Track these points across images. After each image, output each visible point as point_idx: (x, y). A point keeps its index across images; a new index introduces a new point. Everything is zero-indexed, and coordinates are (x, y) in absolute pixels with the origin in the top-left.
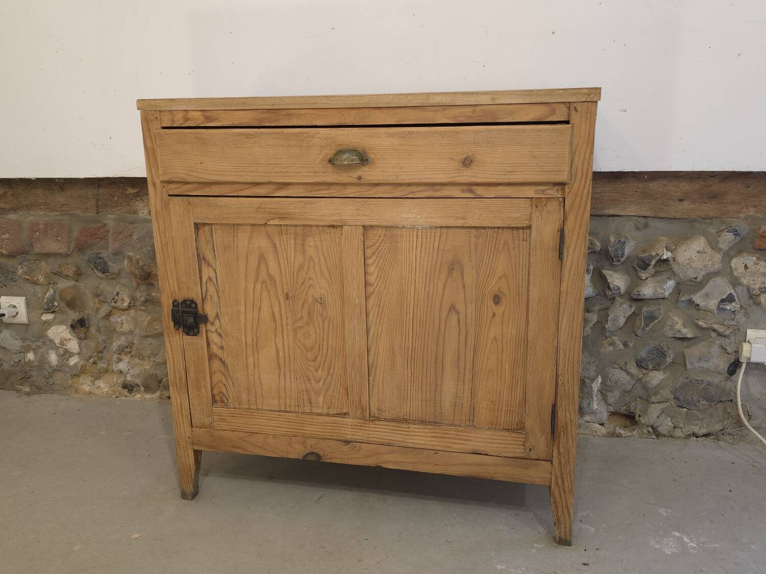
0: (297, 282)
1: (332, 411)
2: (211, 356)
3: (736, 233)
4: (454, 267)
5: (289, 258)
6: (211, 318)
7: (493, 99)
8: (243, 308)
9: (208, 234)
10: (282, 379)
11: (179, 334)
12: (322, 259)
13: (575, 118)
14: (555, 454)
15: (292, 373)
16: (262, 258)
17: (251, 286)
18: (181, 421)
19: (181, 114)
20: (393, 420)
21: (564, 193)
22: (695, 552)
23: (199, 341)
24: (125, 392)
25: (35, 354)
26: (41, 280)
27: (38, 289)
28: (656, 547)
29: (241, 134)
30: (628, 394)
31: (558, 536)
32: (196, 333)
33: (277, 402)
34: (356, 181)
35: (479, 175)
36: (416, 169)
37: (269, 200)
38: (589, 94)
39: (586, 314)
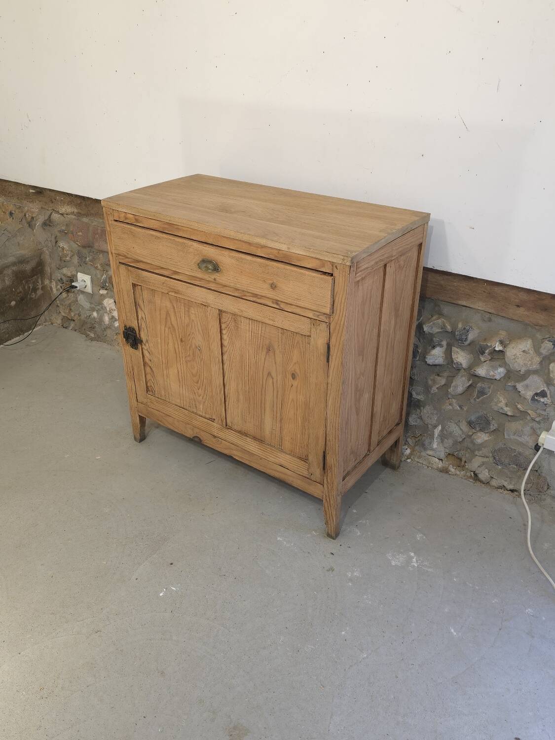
0: (186, 333)
1: (207, 416)
2: (145, 364)
3: (554, 344)
4: (270, 349)
5: (181, 318)
6: (144, 342)
7: (289, 248)
8: (159, 340)
9: (140, 290)
11: (128, 346)
12: (199, 323)
13: (336, 274)
14: (325, 482)
15: (186, 387)
16: (168, 314)
17: (163, 328)
18: (132, 398)
19: (123, 215)
20: (240, 432)
21: (330, 320)
22: (411, 569)
23: (138, 353)
25: (98, 313)
26: (99, 267)
27: (98, 273)
28: (389, 558)
29: (152, 235)
30: (459, 444)
31: (327, 531)
32: (136, 348)
33: (179, 401)
34: (213, 281)
35: (280, 296)
36: (245, 283)
37: (169, 279)
38: (343, 260)
39: (436, 377)
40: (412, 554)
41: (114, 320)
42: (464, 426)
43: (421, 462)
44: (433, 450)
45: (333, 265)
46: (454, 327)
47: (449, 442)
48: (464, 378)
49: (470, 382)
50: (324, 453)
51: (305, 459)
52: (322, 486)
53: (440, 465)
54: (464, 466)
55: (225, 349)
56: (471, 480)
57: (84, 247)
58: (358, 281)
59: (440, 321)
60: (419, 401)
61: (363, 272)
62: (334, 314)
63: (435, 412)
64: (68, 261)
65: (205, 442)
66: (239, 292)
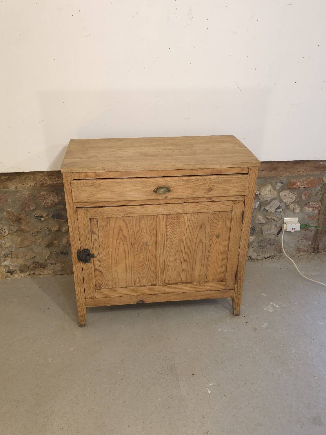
0: (136, 237)
1: (149, 284)
2: (95, 270)
3: (282, 183)
4: (202, 226)
5: (133, 229)
6: (95, 255)
7: (221, 166)
8: (111, 250)
9: (95, 222)
10: (128, 275)
11: (80, 263)
12: (148, 228)
13: (250, 172)
14: (236, 287)
15: (132, 272)
16: (121, 229)
17: (115, 240)
19: (84, 174)
20: (176, 284)
21: (245, 198)
22: (279, 309)
23: (90, 265)
24: (9, 274)
28: (267, 310)
29: (113, 182)
31: (235, 313)
32: (88, 262)
33: (125, 284)
34: (164, 198)
35: (214, 194)
36: (189, 193)
38: (256, 164)
45: (249, 169)
50: (237, 271)
51: (223, 280)
52: (233, 290)
55: (168, 237)
62: (248, 194)
65: (148, 301)
66: (182, 199)
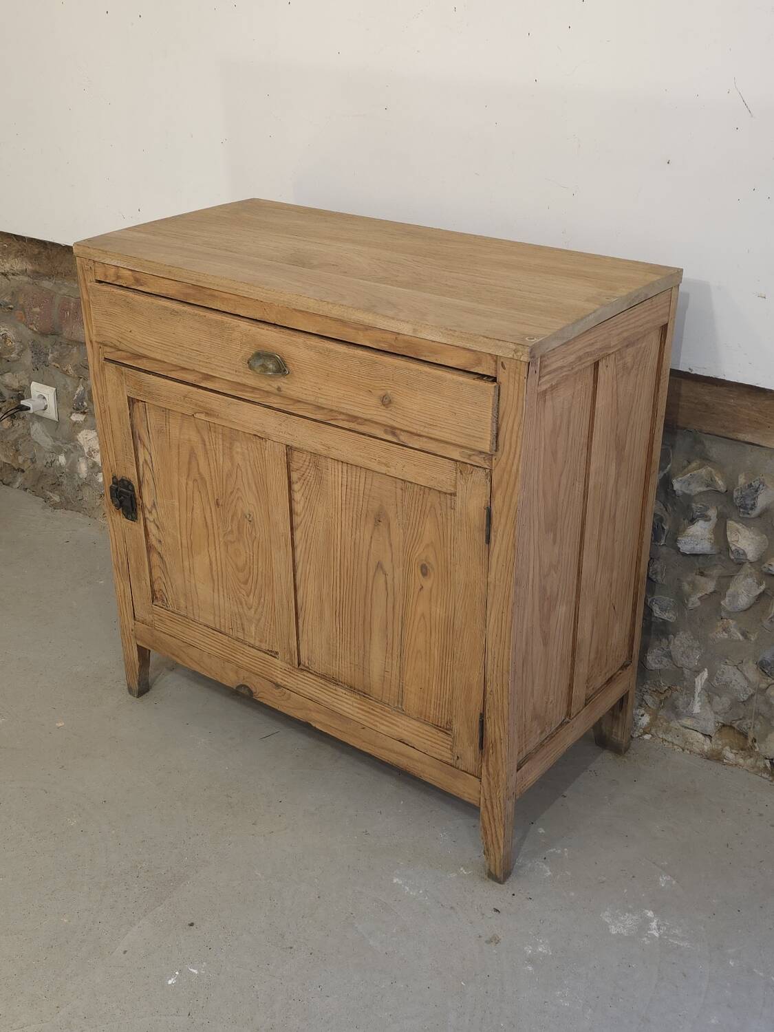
0: (226, 490)
1: (265, 646)
2: (149, 548)
4: (380, 519)
5: (218, 461)
6: (149, 507)
7: (415, 330)
8: (177, 504)
9: (142, 410)
11: (119, 515)
12: (250, 472)
13: (502, 377)
14: (484, 772)
15: (225, 591)
16: (192, 454)
17: (183, 481)
18: (125, 611)
19: (112, 271)
20: (323, 677)
21: (491, 465)
22: (647, 943)
23: (138, 527)
25: (67, 459)
26: (71, 372)
27: (68, 381)
28: (606, 920)
29: (166, 308)
30: (742, 706)
31: (488, 868)
32: (134, 519)
33: (212, 618)
34: (276, 391)
35: (398, 420)
36: (334, 395)
37: (195, 389)
38: (516, 351)
39: (698, 577)
40: (650, 914)
41: (96, 470)
42: (753, 674)
43: (670, 739)
44: (692, 716)
45: (496, 362)
46: (731, 482)
47: (723, 702)
48: (750, 580)
49: (763, 587)
50: (482, 716)
51: (446, 729)
52: (478, 780)
53: (707, 746)
54: (752, 748)
55: (297, 520)
56: (765, 775)
57: (43, 334)
58: (545, 392)
59: (703, 471)
60: (665, 622)
61: (553, 375)
62: (499, 453)
63: (697, 644)
64: (15, 361)
65: (259, 696)
66: (321, 412)
